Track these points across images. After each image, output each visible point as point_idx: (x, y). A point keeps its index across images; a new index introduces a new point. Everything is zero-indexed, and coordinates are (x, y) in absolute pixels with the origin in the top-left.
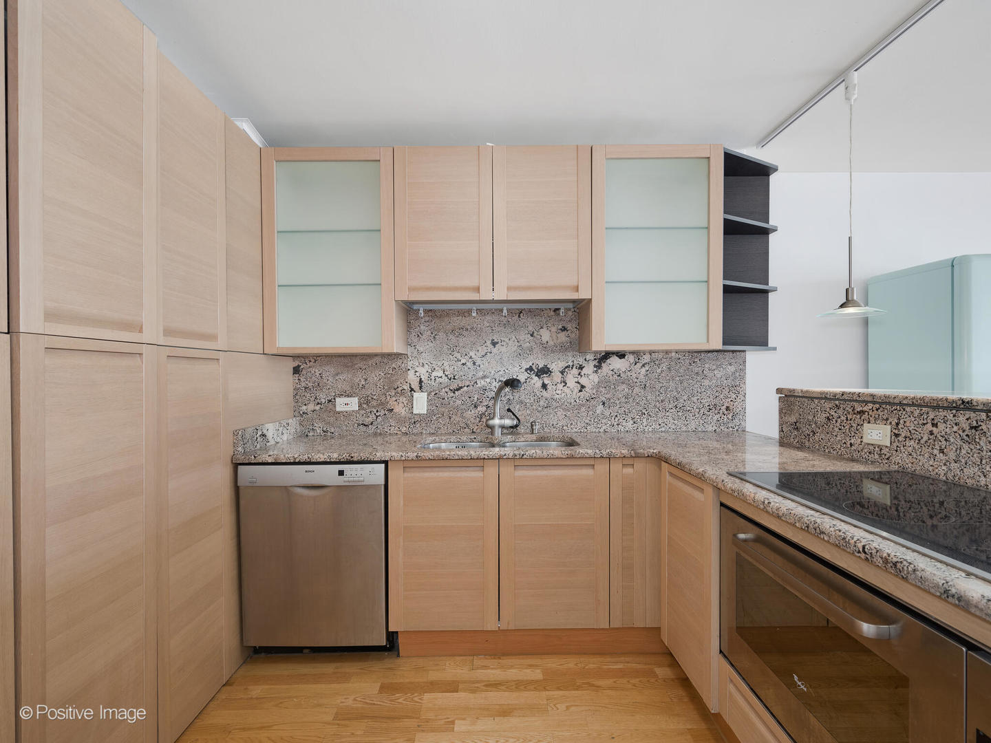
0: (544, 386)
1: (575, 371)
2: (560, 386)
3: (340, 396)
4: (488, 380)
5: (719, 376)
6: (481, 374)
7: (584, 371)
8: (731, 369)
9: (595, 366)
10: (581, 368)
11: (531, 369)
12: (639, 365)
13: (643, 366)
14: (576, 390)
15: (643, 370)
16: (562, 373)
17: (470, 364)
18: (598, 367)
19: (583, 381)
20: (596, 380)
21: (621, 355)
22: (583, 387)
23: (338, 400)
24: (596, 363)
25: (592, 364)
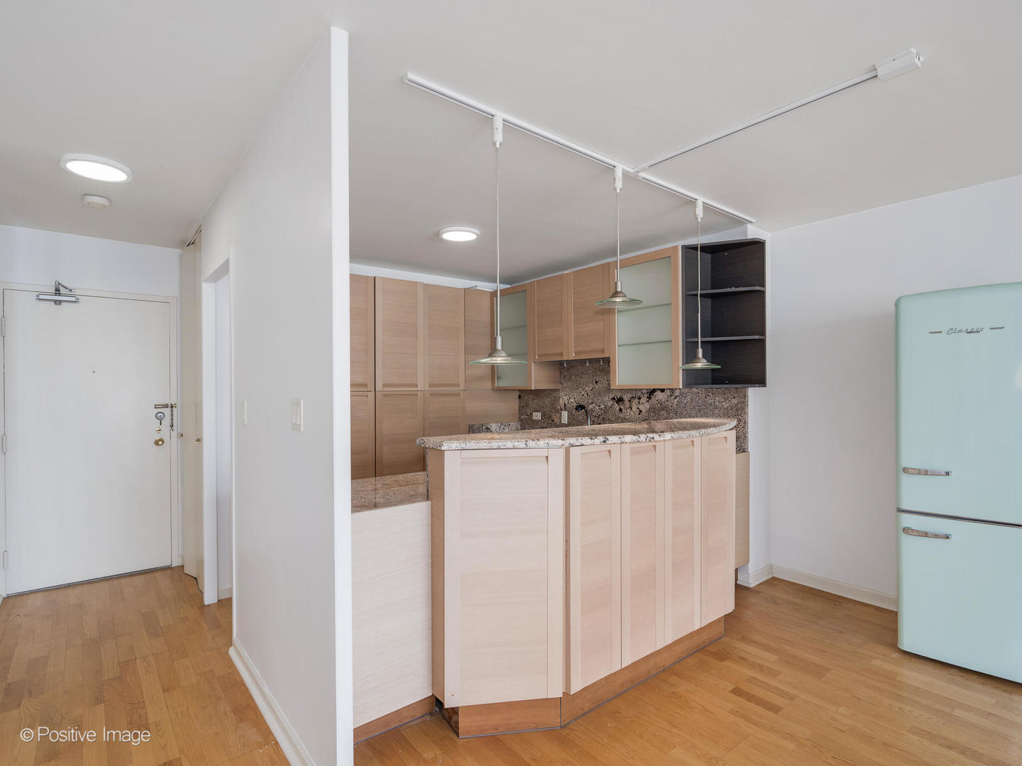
0: (621, 410)
1: (636, 401)
2: (629, 410)
3: (534, 411)
4: (594, 405)
5: (725, 406)
6: (590, 401)
7: (642, 401)
9: (647, 397)
10: (640, 398)
11: (613, 399)
12: (673, 397)
13: (676, 398)
14: (637, 414)
15: (676, 401)
16: (630, 401)
17: (585, 395)
18: (649, 398)
19: (641, 407)
20: (648, 407)
21: (663, 391)
22: (641, 411)
23: (534, 414)
24: (648, 395)
25: (646, 396)
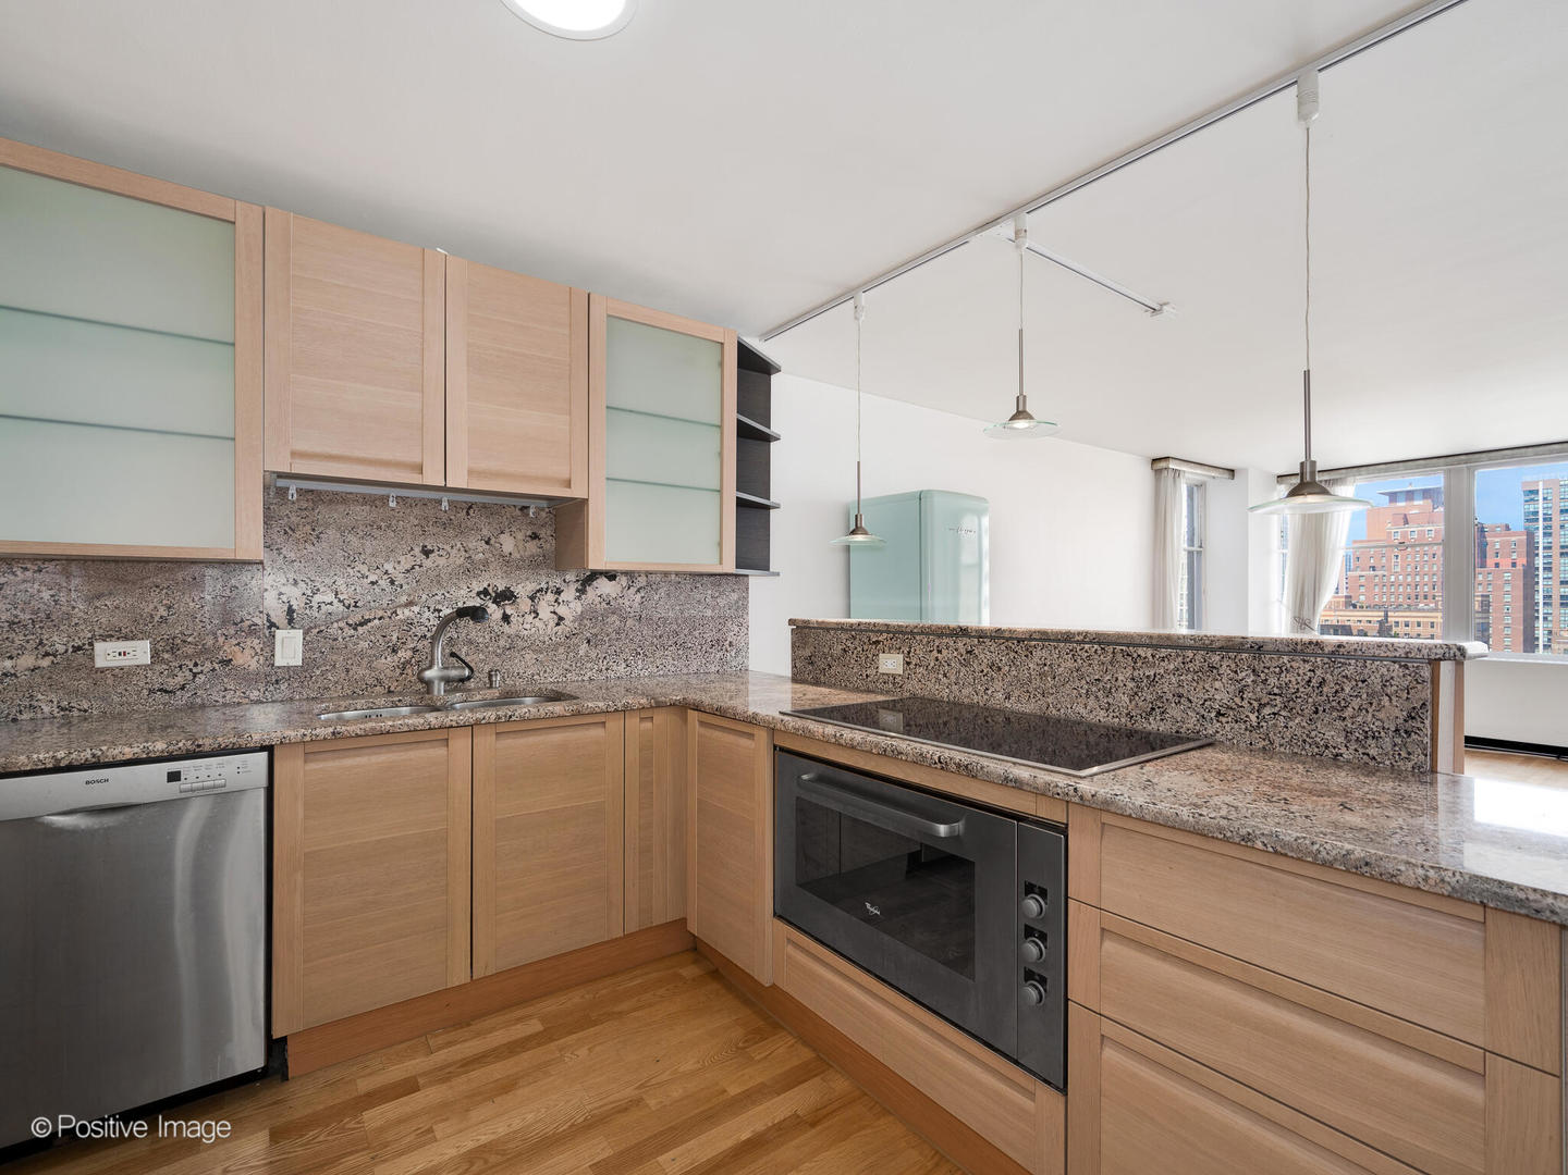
0: (506, 618)
1: (550, 597)
2: (529, 618)
3: (104, 638)
4: (416, 609)
5: (721, 605)
6: (404, 599)
7: (563, 597)
8: (734, 596)
9: (577, 590)
10: (558, 592)
11: (485, 592)
12: (633, 590)
13: (638, 591)
14: (552, 624)
15: (638, 596)
16: (532, 598)
17: (384, 583)
18: (582, 591)
19: (562, 610)
20: (579, 610)
21: (611, 576)
22: (561, 619)
23: (99, 647)
24: (578, 585)
25: (573, 587)
